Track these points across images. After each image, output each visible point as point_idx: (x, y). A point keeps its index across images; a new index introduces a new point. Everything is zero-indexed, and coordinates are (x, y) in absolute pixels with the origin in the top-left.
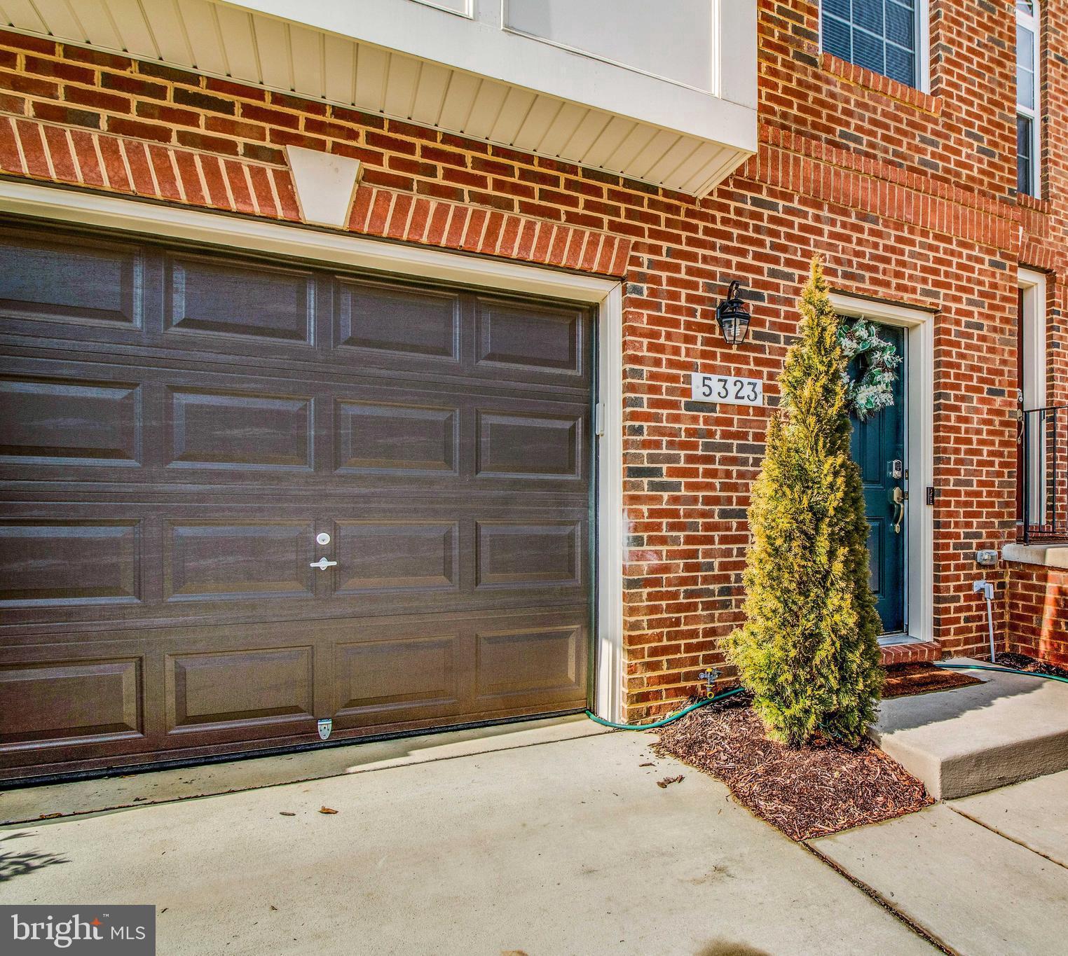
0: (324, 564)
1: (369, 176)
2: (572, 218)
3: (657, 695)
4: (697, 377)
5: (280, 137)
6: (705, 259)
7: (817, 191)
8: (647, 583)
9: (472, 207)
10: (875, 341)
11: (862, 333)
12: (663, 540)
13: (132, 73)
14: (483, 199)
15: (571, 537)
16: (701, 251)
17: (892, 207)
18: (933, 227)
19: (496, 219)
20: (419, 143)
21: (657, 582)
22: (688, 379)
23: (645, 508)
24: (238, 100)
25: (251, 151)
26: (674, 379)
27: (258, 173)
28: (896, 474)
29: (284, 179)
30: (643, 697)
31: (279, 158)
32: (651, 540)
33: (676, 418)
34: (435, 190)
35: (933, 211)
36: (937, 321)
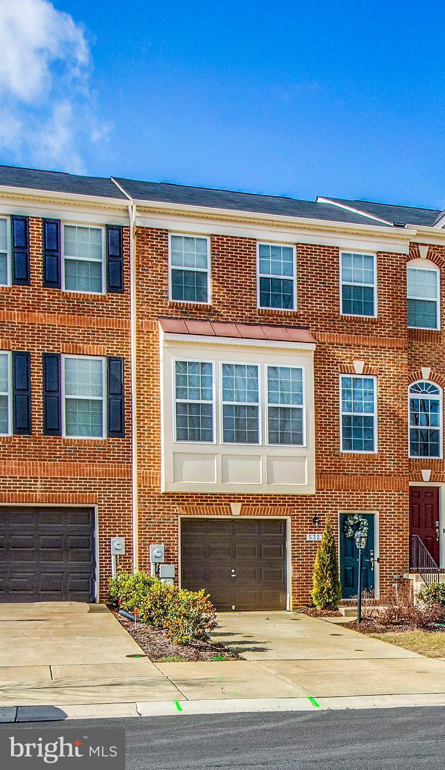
0: (233, 576)
1: (243, 505)
2: (280, 505)
3: (299, 605)
4: (308, 535)
5: (229, 501)
6: (310, 508)
7: (339, 487)
8: (296, 581)
9: (260, 507)
10: (360, 520)
11: (357, 518)
12: (300, 571)
13: (209, 496)
14: (263, 505)
15: (281, 571)
16: (308, 507)
17: (362, 486)
18: (376, 488)
19: (265, 508)
20: (251, 497)
21: (299, 580)
22: (306, 536)
23: (296, 564)
24: (223, 496)
25: (225, 504)
26: (303, 536)
27: (226, 508)
28: (372, 554)
29: (230, 508)
30: (296, 605)
31: (229, 505)
32: (297, 571)
33: (303, 545)
34: (254, 505)
35: (376, 484)
36: (380, 513)
